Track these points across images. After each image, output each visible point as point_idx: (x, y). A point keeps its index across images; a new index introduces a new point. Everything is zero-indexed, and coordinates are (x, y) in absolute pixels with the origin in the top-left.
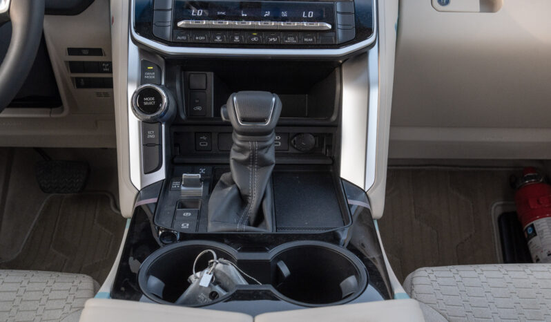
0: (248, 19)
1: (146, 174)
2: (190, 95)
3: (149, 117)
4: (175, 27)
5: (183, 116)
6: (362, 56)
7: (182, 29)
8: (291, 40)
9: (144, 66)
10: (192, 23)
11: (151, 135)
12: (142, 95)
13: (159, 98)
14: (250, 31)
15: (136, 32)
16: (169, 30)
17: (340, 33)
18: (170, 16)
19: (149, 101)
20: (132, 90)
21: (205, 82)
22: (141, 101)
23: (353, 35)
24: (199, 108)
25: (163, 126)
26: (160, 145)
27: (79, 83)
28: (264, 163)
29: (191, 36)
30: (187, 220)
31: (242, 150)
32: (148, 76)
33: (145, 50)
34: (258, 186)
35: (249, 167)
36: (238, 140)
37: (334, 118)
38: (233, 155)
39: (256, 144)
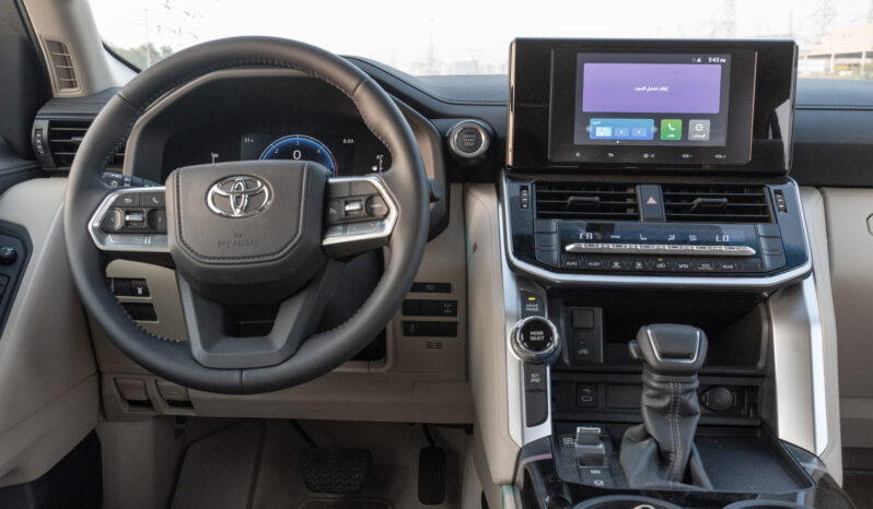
0: (651, 243)
1: (529, 425)
2: (572, 334)
3: (533, 354)
4: (563, 250)
5: (566, 361)
6: (794, 288)
7: (570, 253)
8: (706, 267)
9: (524, 297)
10: (585, 247)
11: (535, 379)
12: (527, 328)
13: (548, 333)
14: (655, 256)
15: (515, 255)
16: (555, 255)
17: (766, 259)
18: (555, 239)
19: (537, 335)
21: (595, 318)
22: (527, 339)
23: (783, 262)
24: (584, 351)
25: (548, 369)
26: (546, 391)
27: (408, 330)
28: (687, 413)
29: (583, 262)
30: (597, 477)
31: (660, 394)
32: (529, 308)
33: (522, 278)
34: (681, 440)
35: (669, 418)
36: (654, 381)
37: (761, 364)
38: (646, 401)
39: (680, 386)
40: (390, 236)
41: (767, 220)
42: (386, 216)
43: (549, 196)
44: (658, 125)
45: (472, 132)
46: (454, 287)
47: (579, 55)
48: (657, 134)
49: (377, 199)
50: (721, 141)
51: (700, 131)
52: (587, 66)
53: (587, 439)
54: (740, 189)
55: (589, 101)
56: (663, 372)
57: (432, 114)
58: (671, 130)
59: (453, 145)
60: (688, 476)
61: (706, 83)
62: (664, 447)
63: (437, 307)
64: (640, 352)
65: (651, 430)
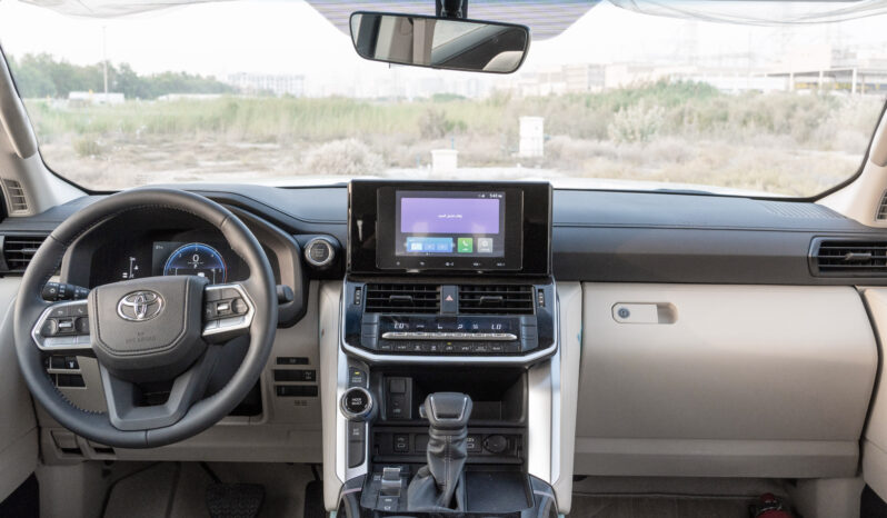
0: (443, 331)
1: (351, 467)
2: (390, 398)
3: (355, 415)
4: (380, 338)
5: (384, 418)
6: (545, 363)
7: (385, 339)
8: (481, 349)
9: (351, 372)
10: (395, 335)
11: (356, 433)
12: (350, 396)
13: (365, 400)
14: (445, 341)
15: (347, 341)
16: (375, 341)
17: (524, 342)
18: (375, 329)
19: (357, 401)
20: (341, 393)
21: (405, 386)
22: (350, 401)
23: (537, 344)
24: (398, 411)
25: (367, 425)
26: (364, 441)
27: (280, 392)
28: (457, 456)
29: (394, 346)
30: (388, 504)
31: (438, 444)
32: (355, 380)
33: (352, 358)
34: (451, 476)
35: (444, 460)
36: (434, 434)
37: (522, 419)
38: (430, 449)
39: (451, 438)
40: (250, 327)
41: (531, 312)
42: (247, 312)
43: (379, 295)
44: (455, 242)
45: (321, 246)
46: (311, 360)
47: (398, 193)
48: (455, 249)
49: (240, 301)
50: (501, 253)
51: (486, 246)
52: (404, 200)
53: (390, 477)
54: (518, 288)
55: (405, 224)
56: (440, 428)
57: (293, 231)
58: (465, 246)
59: (308, 254)
60: (453, 503)
61: (489, 211)
62: (439, 482)
63: (300, 376)
64: (425, 414)
65: (432, 471)
